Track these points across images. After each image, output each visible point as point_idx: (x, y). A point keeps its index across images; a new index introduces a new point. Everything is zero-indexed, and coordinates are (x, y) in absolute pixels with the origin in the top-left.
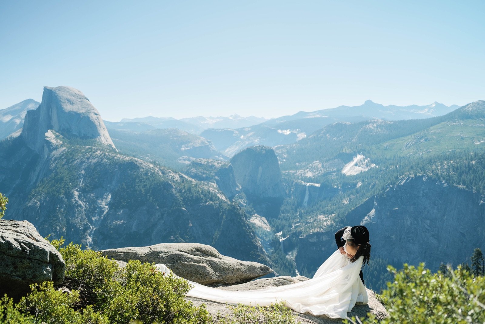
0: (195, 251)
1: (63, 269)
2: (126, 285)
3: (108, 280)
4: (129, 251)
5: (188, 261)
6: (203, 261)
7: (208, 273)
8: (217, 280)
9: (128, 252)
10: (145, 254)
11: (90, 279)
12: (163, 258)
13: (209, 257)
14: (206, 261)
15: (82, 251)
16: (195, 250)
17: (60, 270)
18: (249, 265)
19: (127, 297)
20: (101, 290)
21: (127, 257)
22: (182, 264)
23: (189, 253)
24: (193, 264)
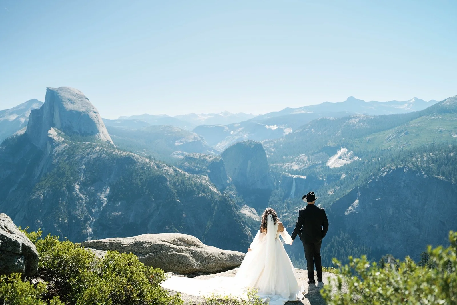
0: (178, 241)
1: (36, 260)
2: (102, 275)
3: (83, 271)
4: (114, 242)
5: (170, 251)
6: (185, 251)
7: (189, 262)
8: (199, 269)
9: (113, 243)
10: (129, 244)
11: (65, 270)
12: (146, 248)
13: (192, 247)
14: (188, 251)
15: (60, 242)
17: (33, 261)
18: (230, 254)
19: (101, 287)
20: (76, 281)
21: (112, 247)
22: (165, 253)
23: (172, 243)
24: (176, 254)
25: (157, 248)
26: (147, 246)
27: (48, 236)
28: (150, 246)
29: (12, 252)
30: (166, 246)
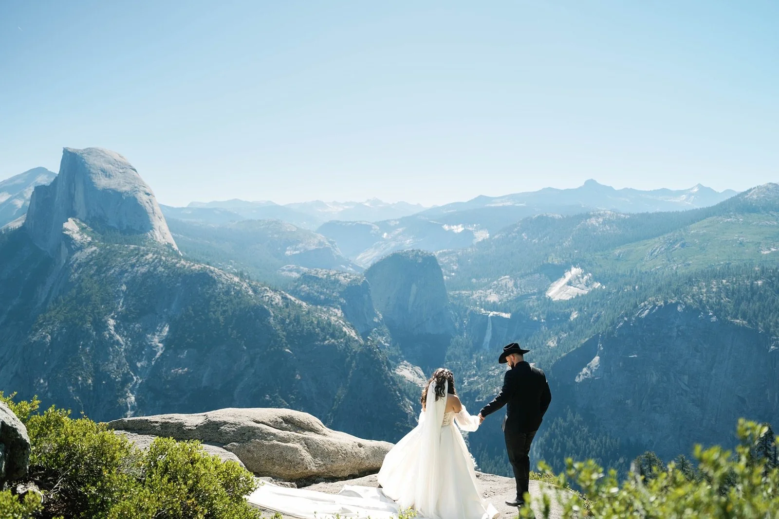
0: (282, 423)
1: (25, 452)
2: (145, 481)
3: (110, 472)
4: (170, 421)
5: (269, 439)
6: (294, 440)
7: (301, 459)
8: (317, 471)
9: (168, 422)
10: (197, 425)
11: (77, 470)
12: (227, 433)
13: (306, 433)
14: (300, 440)
15: (72, 421)
16: (282, 420)
17: (20, 454)
18: (374, 447)
19: (140, 501)
20: (96, 490)
21: (166, 431)
22: (258, 443)
23: (272, 425)
24: (277, 444)
25: (244, 434)
26: (228, 430)
27: (50, 410)
28: (233, 429)
30: (262, 430)
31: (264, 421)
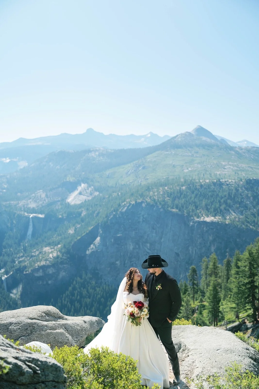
6: (58, 327)
12: (15, 331)
14: (61, 326)
16: (45, 314)
23: (40, 319)
24: (51, 332)
25: (27, 329)
26: (15, 328)
28: (18, 327)
29: (54, 381)
30: (38, 324)
31: (35, 317)
